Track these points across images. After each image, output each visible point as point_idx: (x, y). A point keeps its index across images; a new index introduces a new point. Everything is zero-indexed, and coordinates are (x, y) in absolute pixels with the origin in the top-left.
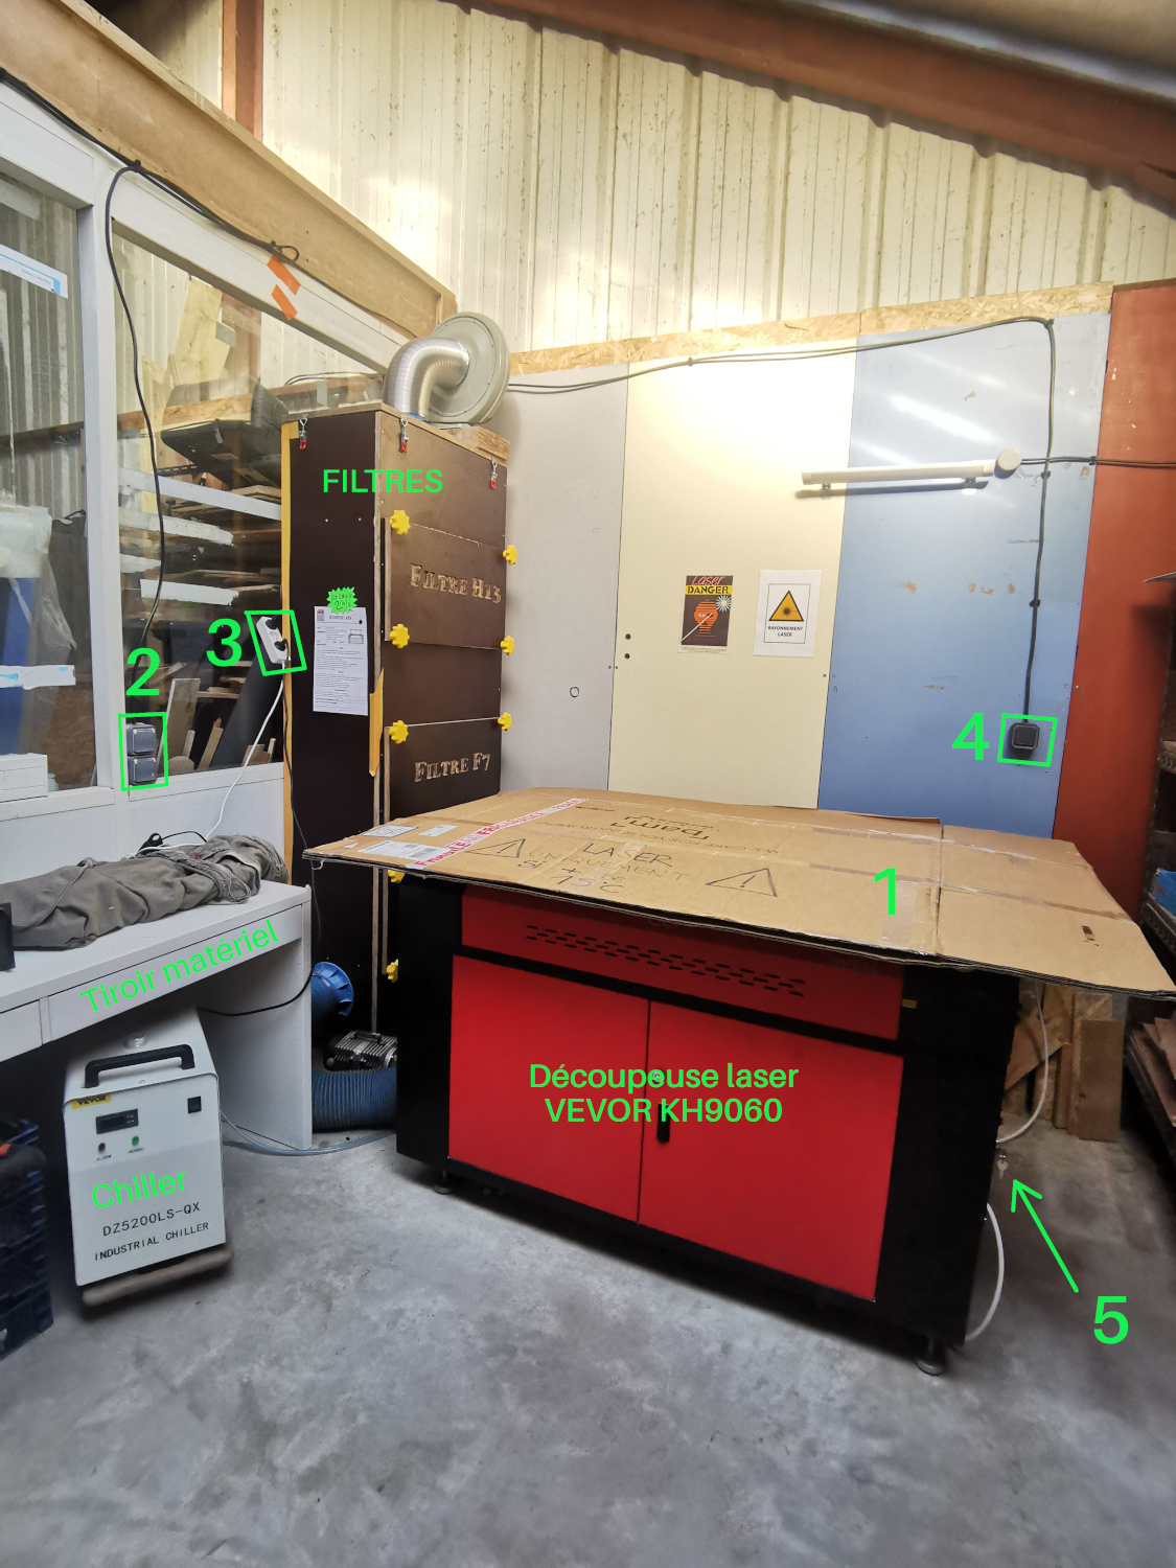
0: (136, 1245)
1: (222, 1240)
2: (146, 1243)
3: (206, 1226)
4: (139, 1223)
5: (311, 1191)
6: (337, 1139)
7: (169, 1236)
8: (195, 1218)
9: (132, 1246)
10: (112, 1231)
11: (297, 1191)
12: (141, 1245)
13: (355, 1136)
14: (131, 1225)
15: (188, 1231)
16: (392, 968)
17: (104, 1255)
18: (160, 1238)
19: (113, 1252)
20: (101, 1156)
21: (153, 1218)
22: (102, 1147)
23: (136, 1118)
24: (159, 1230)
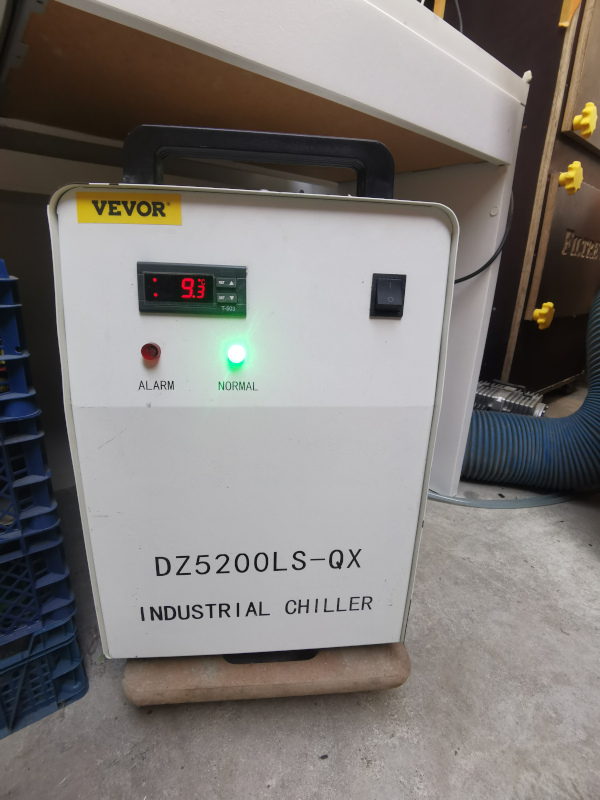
0: (224, 609)
1: (391, 636)
2: (244, 609)
3: (367, 602)
4: (231, 566)
5: (482, 557)
6: (488, 493)
7: (292, 606)
8: (347, 584)
9: (216, 609)
10: (174, 569)
11: (459, 552)
12: (233, 611)
13: (511, 495)
14: (216, 565)
15: (332, 605)
16: (543, 313)
17: (159, 614)
18: (274, 606)
19: (177, 612)
20: (150, 378)
21: (261, 563)
22: (151, 353)
23: (240, 290)
24: (270, 589)
